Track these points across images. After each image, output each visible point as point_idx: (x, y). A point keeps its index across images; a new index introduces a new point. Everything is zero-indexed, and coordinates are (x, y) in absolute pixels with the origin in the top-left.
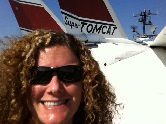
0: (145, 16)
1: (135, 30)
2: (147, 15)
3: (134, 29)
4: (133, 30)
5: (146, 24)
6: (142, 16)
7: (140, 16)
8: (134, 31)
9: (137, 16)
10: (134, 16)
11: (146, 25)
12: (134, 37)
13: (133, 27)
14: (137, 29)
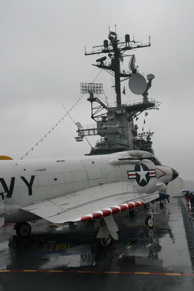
0: (117, 52)
1: (95, 96)
3: (92, 95)
4: (88, 96)
5: (123, 76)
8: (92, 100)
9: (93, 54)
11: (122, 78)
12: (93, 117)
13: (86, 87)
14: (99, 92)
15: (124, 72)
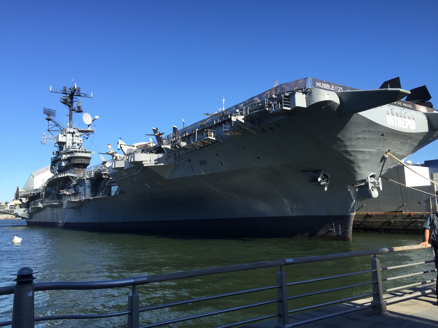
0: (72, 96)
1: (51, 117)
2: (75, 95)
3: (49, 115)
5: (74, 110)
6: (65, 95)
7: (63, 93)
8: (49, 120)
9: (56, 92)
10: (51, 92)
11: (73, 112)
12: (48, 130)
13: (46, 111)
14: (53, 115)
15: (75, 108)
